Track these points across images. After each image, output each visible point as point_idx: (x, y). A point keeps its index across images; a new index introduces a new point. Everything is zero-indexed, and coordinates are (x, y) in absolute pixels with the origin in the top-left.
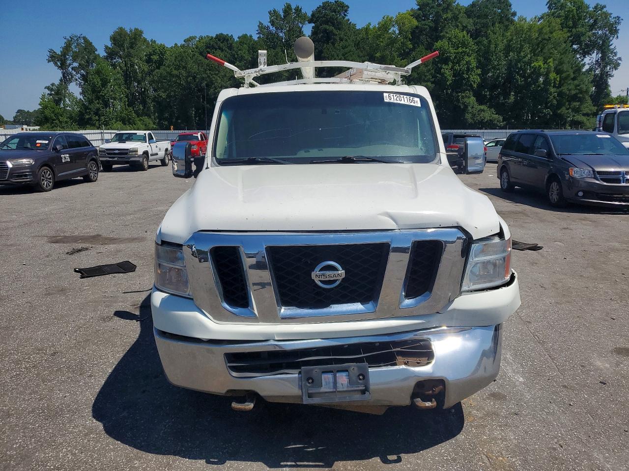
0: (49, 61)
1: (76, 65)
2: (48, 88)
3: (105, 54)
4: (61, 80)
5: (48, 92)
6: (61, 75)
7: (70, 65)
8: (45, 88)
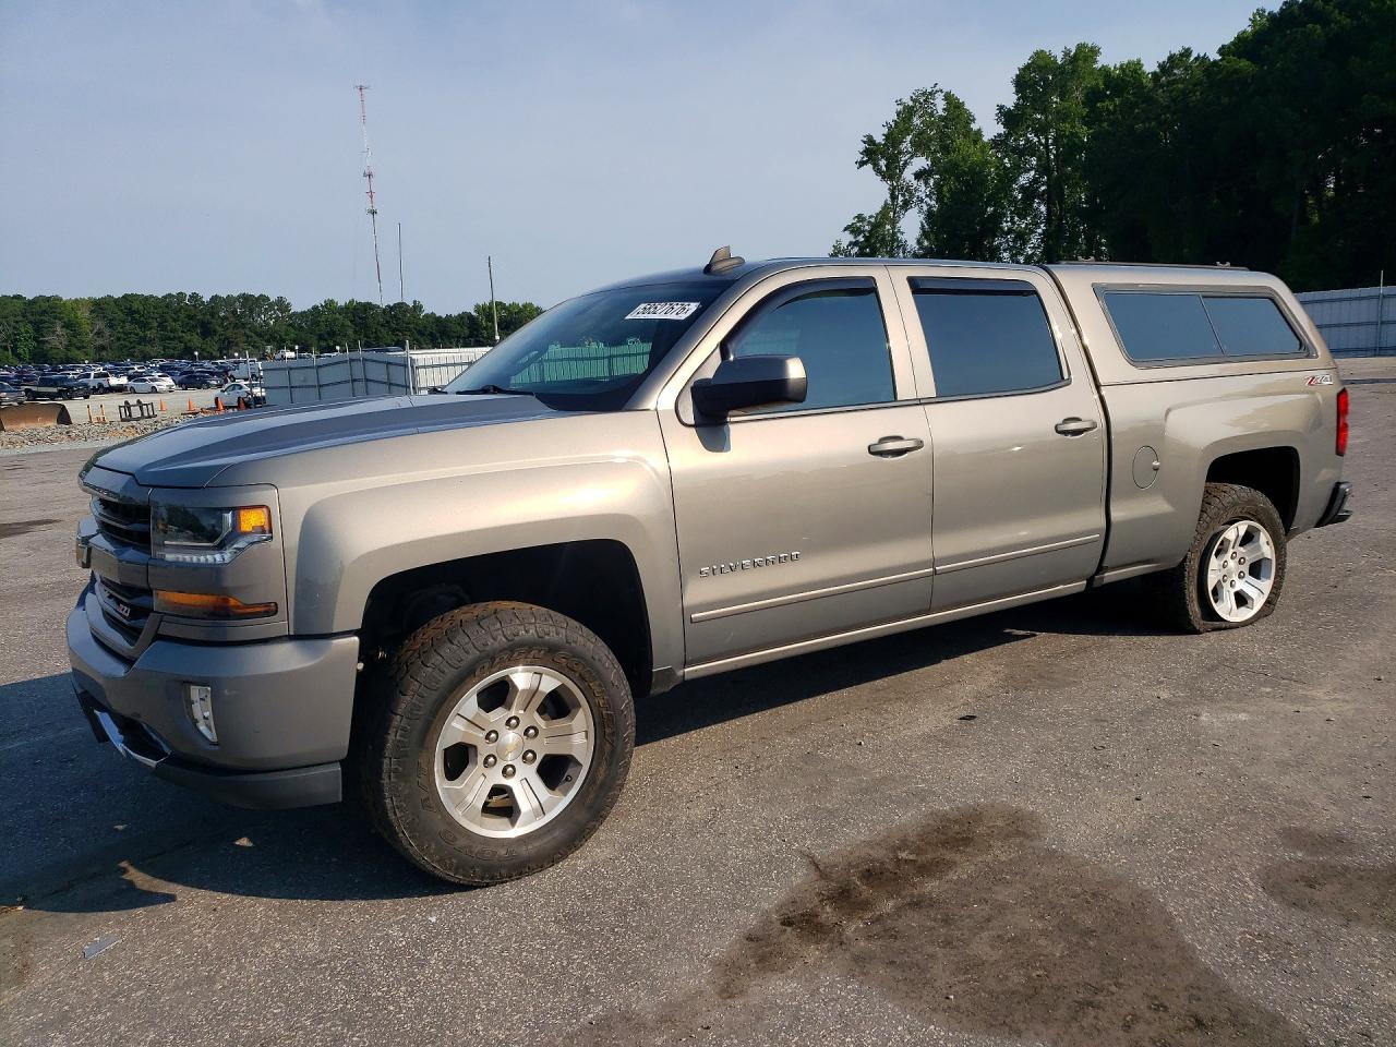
0: (862, 164)
1: (921, 163)
2: (853, 229)
3: (1001, 129)
4: (886, 207)
5: (851, 238)
6: (887, 196)
7: (906, 164)
8: (846, 229)
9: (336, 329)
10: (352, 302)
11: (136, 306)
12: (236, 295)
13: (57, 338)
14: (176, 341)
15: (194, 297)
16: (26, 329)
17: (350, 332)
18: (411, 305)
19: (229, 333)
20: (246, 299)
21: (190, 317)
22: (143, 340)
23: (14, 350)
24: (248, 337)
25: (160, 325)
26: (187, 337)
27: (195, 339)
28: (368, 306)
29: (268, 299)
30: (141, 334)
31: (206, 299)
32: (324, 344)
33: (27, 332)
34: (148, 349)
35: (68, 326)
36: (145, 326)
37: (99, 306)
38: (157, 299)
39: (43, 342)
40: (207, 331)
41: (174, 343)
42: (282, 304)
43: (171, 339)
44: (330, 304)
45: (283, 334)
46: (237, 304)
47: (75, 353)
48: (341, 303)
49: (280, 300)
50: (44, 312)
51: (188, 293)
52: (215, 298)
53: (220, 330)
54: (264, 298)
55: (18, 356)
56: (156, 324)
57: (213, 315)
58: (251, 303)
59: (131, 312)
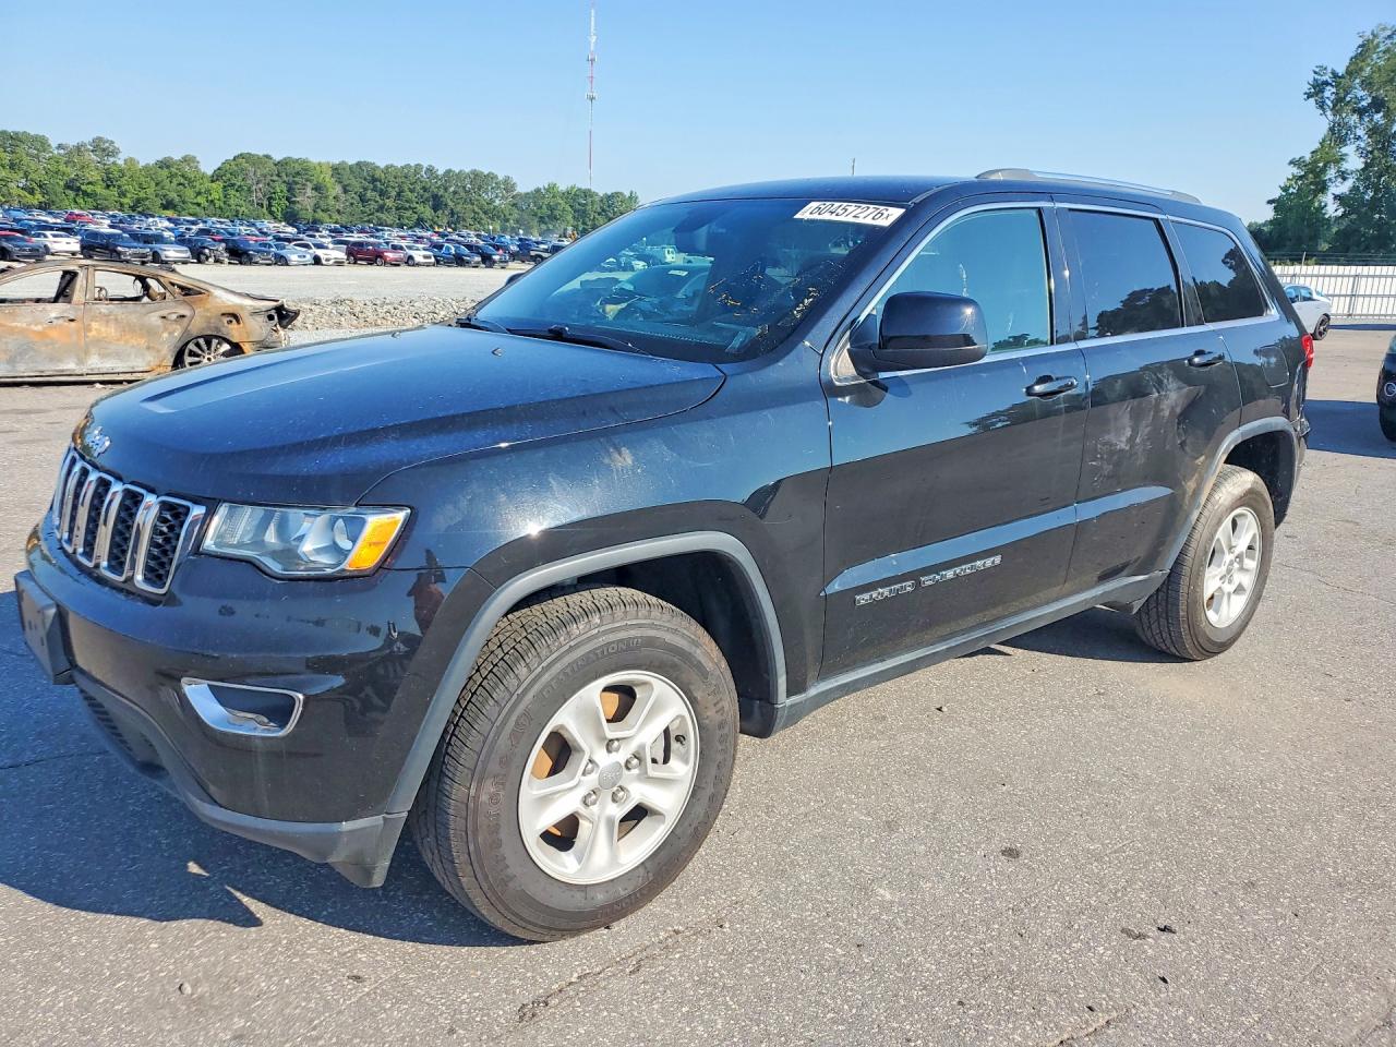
9: (557, 213)
10: (572, 188)
11: (378, 174)
12: (467, 170)
13: (306, 200)
14: (411, 212)
15: (430, 170)
16: (280, 187)
17: (570, 217)
18: (627, 194)
19: (458, 208)
20: (476, 175)
21: (424, 189)
22: (381, 208)
23: (270, 205)
24: (475, 213)
25: (399, 194)
26: (420, 208)
27: (427, 212)
28: (587, 194)
29: (496, 177)
30: (381, 202)
31: (441, 172)
32: (544, 227)
33: (282, 191)
34: (383, 216)
35: (317, 188)
36: (382, 194)
37: (336, 170)
38: (396, 168)
39: (294, 202)
40: (437, 204)
41: (408, 213)
42: (508, 185)
43: (406, 209)
44: (551, 188)
45: (507, 213)
46: (468, 180)
47: (320, 215)
48: (562, 187)
49: (507, 180)
50: (298, 173)
51: (425, 166)
52: (449, 171)
53: (450, 203)
54: (491, 177)
55: (271, 213)
56: (394, 194)
57: (446, 189)
58: (480, 180)
59: (374, 180)
